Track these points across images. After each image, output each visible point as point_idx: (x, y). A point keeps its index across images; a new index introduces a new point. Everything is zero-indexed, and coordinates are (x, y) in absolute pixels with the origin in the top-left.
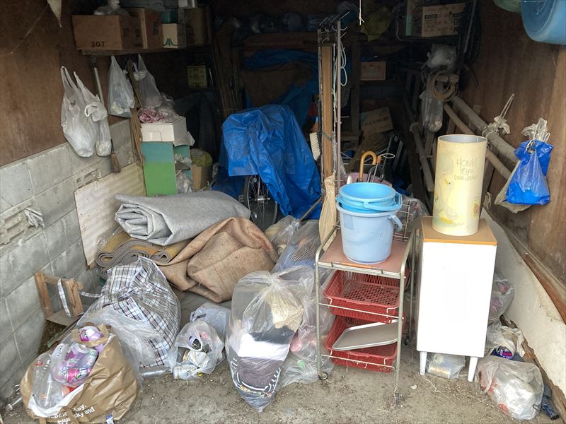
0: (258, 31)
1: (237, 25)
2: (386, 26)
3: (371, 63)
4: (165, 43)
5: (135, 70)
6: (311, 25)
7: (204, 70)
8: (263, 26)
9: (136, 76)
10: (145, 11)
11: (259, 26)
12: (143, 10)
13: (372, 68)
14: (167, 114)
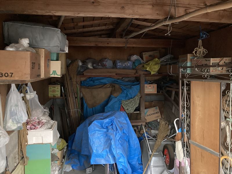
0: (91, 68)
1: (80, 64)
2: (158, 68)
3: (149, 85)
4: (51, 74)
5: (27, 92)
6: (119, 66)
7: (59, 87)
8: (94, 65)
9: (28, 97)
10: (45, 51)
11: (93, 65)
12: (43, 50)
13: (150, 87)
14: (45, 121)
